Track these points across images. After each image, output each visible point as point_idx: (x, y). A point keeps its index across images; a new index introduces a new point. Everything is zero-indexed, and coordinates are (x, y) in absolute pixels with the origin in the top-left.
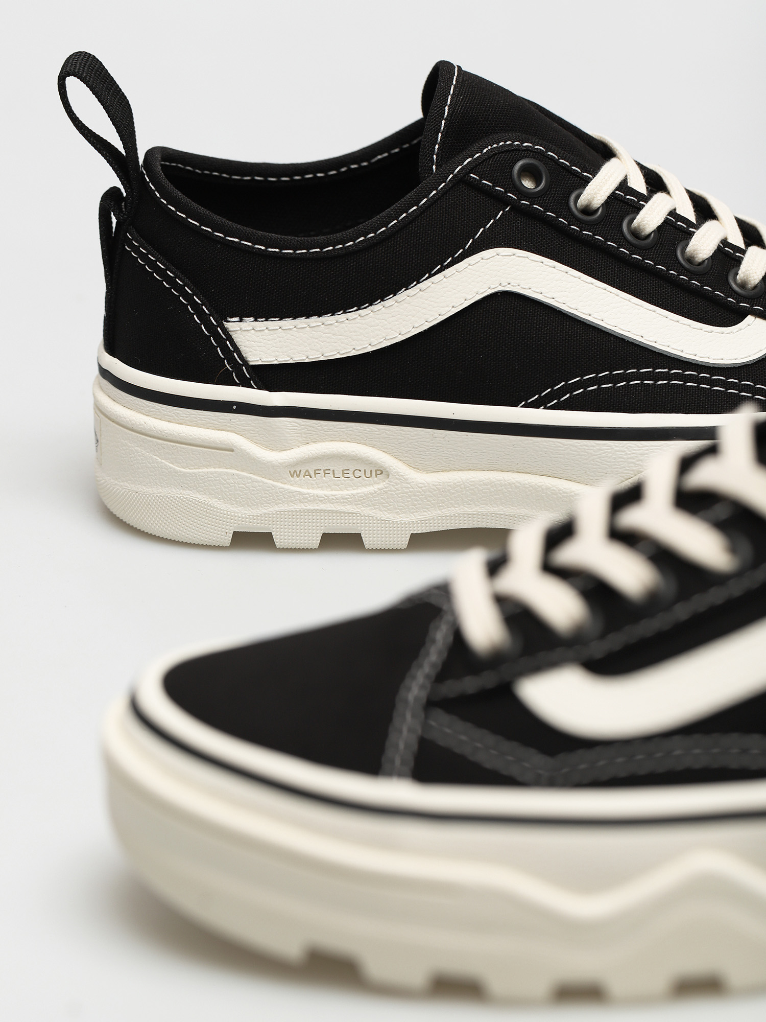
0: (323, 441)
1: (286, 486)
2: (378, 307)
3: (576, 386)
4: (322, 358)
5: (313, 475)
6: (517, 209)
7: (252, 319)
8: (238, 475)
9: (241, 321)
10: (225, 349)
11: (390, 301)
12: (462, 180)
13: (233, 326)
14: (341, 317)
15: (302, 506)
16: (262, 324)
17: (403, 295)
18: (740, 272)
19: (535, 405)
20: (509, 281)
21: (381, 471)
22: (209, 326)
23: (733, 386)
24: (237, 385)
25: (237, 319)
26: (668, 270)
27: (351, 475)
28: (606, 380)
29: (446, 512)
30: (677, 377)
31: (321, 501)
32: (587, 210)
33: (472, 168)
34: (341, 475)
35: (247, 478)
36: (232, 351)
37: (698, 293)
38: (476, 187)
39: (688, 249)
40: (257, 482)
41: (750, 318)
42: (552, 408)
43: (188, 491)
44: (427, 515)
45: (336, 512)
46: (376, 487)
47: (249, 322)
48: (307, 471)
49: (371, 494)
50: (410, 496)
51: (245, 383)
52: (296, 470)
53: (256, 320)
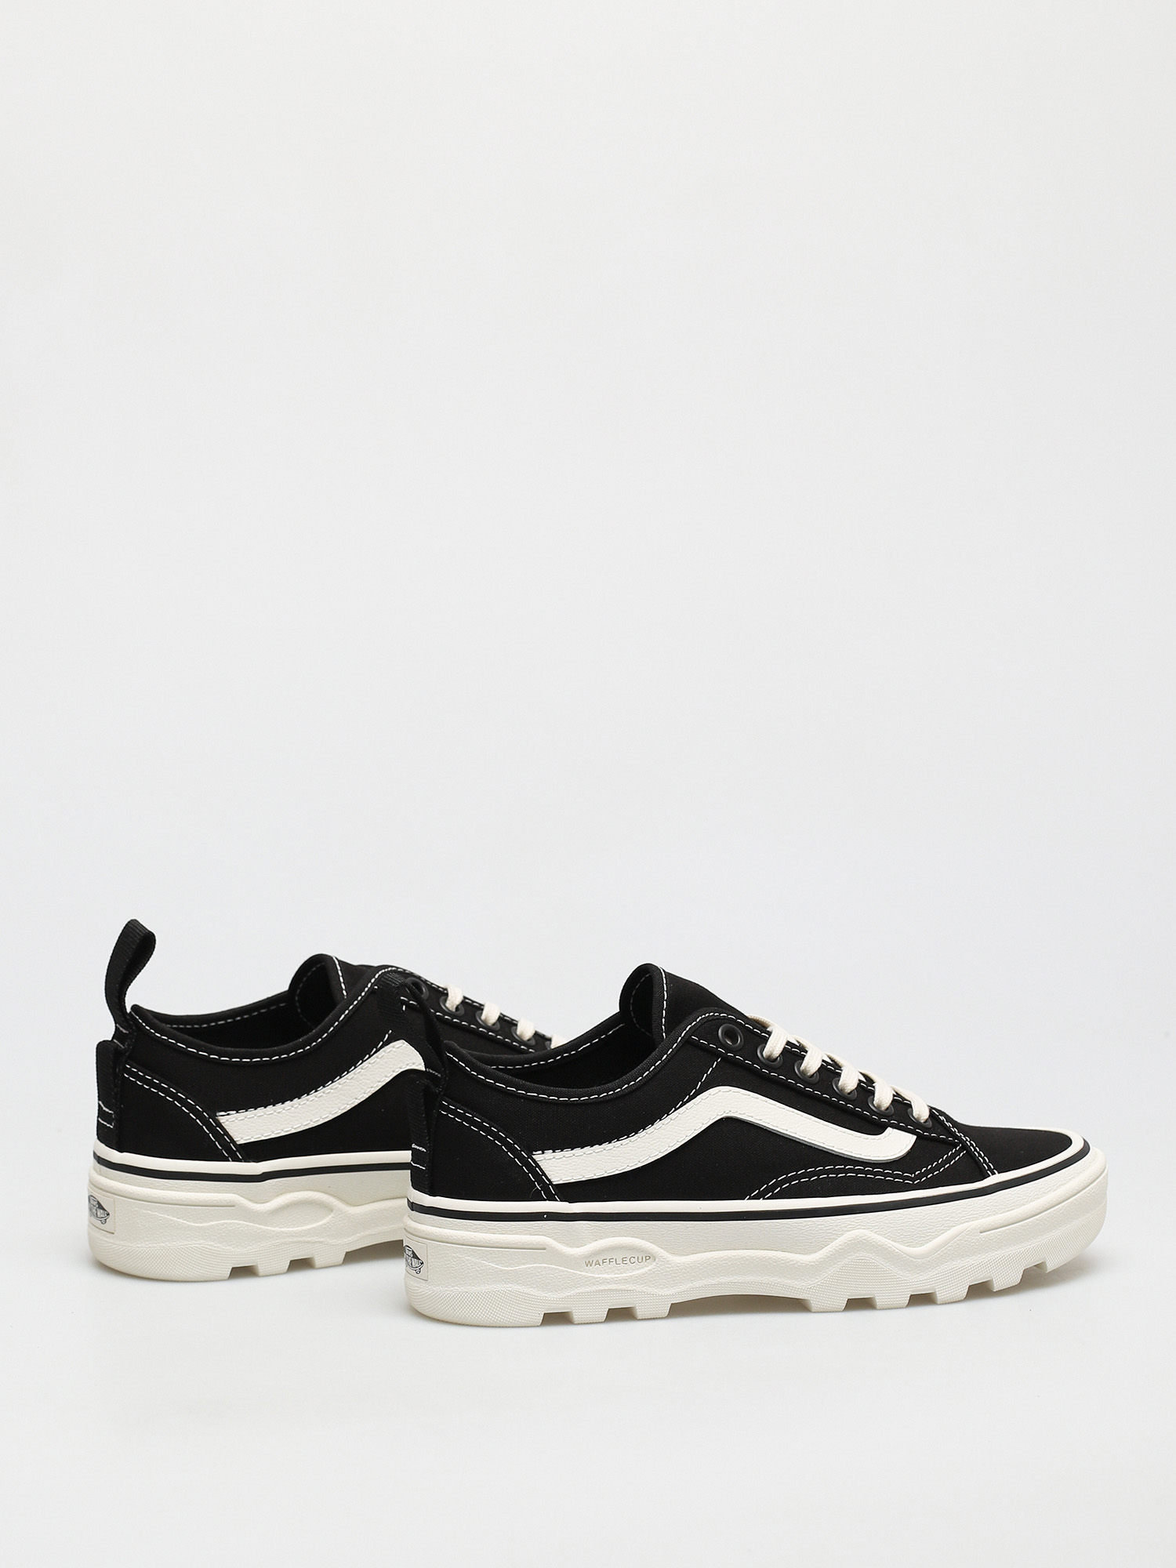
0: (608, 1237)
1: (584, 1273)
2: (642, 1134)
3: (784, 1181)
4: (606, 1175)
5: (601, 1264)
6: (725, 1059)
7: (551, 1151)
8: (549, 1268)
9: (543, 1153)
10: (535, 1174)
11: (650, 1129)
12: (687, 1041)
13: (538, 1156)
14: (615, 1144)
15: (594, 1288)
16: (559, 1154)
17: (658, 1124)
18: (875, 1099)
19: (757, 1197)
20: (730, 1109)
21: (649, 1257)
22: (521, 1158)
23: (888, 1175)
24: (545, 1200)
25: (540, 1152)
26: (831, 1098)
27: (628, 1262)
28: (803, 1176)
29: (697, 1284)
30: (850, 1170)
31: (608, 1283)
32: (769, 1058)
33: (693, 1031)
34: (621, 1262)
35: (555, 1269)
36: (540, 1175)
37: (853, 1113)
38: (696, 1045)
39: (840, 1084)
40: (563, 1271)
41: (889, 1129)
42: (768, 1198)
43: (510, 1285)
44: (683, 1288)
45: (619, 1290)
46: (646, 1269)
47: (549, 1153)
48: (597, 1261)
49: (644, 1274)
50: (671, 1274)
51: (551, 1198)
52: (589, 1261)
53: (554, 1152)
